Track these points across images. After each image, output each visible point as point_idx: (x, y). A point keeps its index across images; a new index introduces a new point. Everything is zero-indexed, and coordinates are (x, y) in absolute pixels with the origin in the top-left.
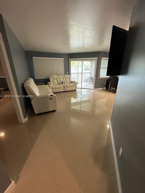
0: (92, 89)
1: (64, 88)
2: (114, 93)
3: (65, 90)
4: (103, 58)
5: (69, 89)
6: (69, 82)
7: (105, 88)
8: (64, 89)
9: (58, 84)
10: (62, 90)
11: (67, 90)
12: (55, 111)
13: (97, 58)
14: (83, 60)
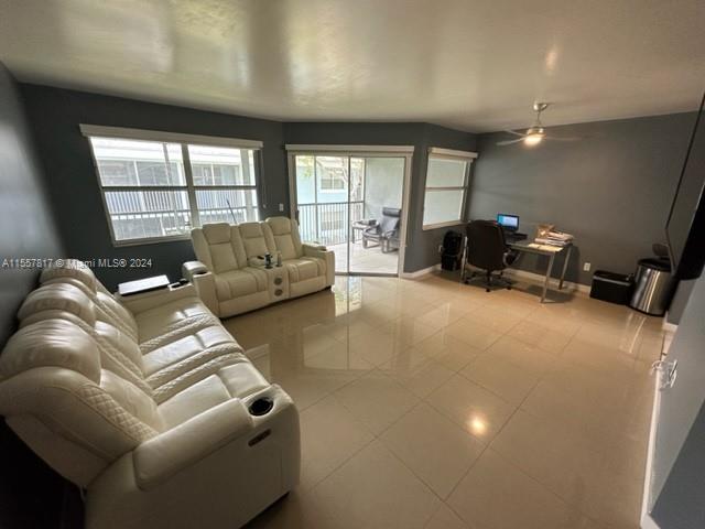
0: (396, 276)
1: (275, 287)
2: (488, 291)
3: (285, 296)
4: (435, 150)
5: (299, 288)
6: (293, 254)
7: (439, 267)
8: (279, 292)
9: (240, 268)
10: (268, 297)
11: (293, 296)
12: (286, 495)
13: (411, 148)
14: (351, 154)
